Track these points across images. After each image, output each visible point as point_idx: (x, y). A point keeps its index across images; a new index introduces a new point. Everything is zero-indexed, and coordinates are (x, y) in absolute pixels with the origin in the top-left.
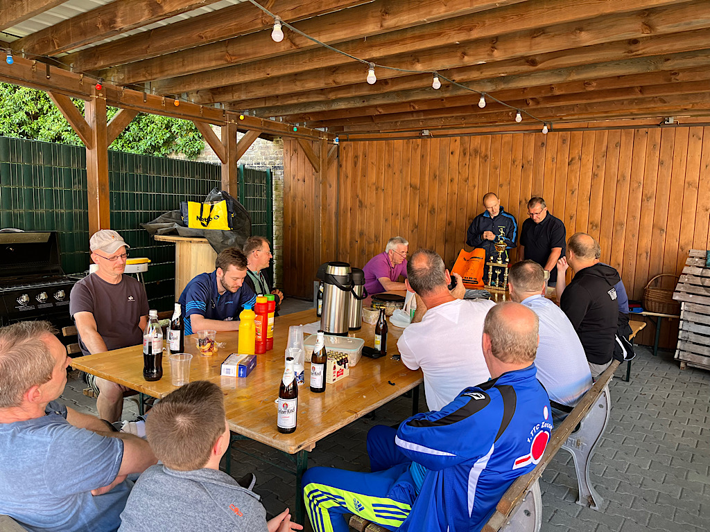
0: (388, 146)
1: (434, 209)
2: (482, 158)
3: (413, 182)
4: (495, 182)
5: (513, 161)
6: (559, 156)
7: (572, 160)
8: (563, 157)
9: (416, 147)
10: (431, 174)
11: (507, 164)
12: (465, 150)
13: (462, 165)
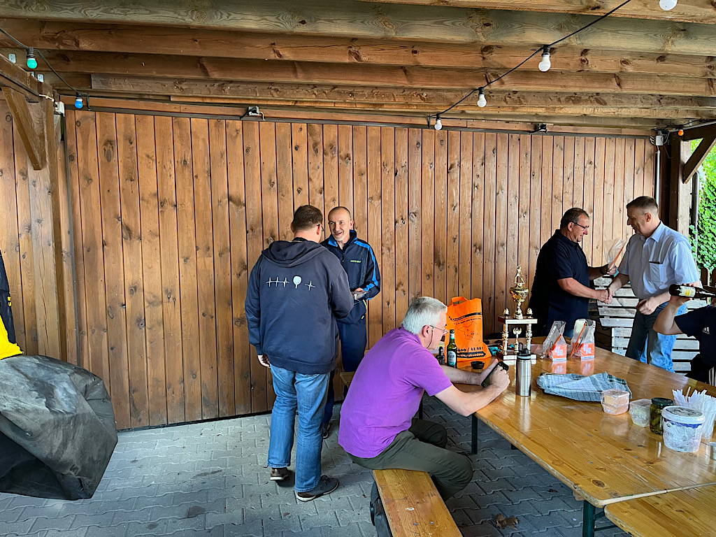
0: (180, 127)
1: (273, 237)
2: (342, 159)
3: (233, 192)
4: (362, 193)
5: (383, 165)
6: (437, 161)
7: (451, 168)
8: (442, 163)
9: (234, 134)
10: (265, 179)
11: (376, 169)
12: (315, 144)
13: (313, 168)
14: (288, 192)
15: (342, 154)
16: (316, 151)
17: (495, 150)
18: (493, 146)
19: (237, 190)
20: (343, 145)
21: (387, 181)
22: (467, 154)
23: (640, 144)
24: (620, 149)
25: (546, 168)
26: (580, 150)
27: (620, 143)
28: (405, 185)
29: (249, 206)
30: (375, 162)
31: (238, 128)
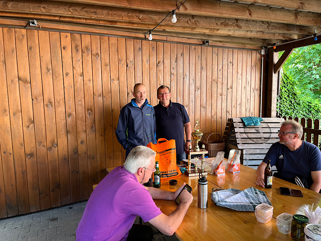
1: (51, 103)
2: (94, 56)
3: (22, 74)
4: (107, 77)
5: (119, 60)
6: (151, 59)
7: (159, 63)
8: (154, 60)
9: (21, 37)
10: (44, 67)
11: (115, 62)
12: (77, 46)
13: (76, 61)
14: (59, 75)
15: (94, 52)
16: (77, 50)
17: (182, 54)
18: (181, 52)
19: (24, 73)
20: (94, 48)
21: (122, 70)
22: (167, 56)
23: (254, 54)
24: (245, 56)
25: (209, 65)
26: (225, 56)
27: (245, 52)
28: (132, 72)
29: (33, 83)
30: (115, 58)
31: (24, 34)
